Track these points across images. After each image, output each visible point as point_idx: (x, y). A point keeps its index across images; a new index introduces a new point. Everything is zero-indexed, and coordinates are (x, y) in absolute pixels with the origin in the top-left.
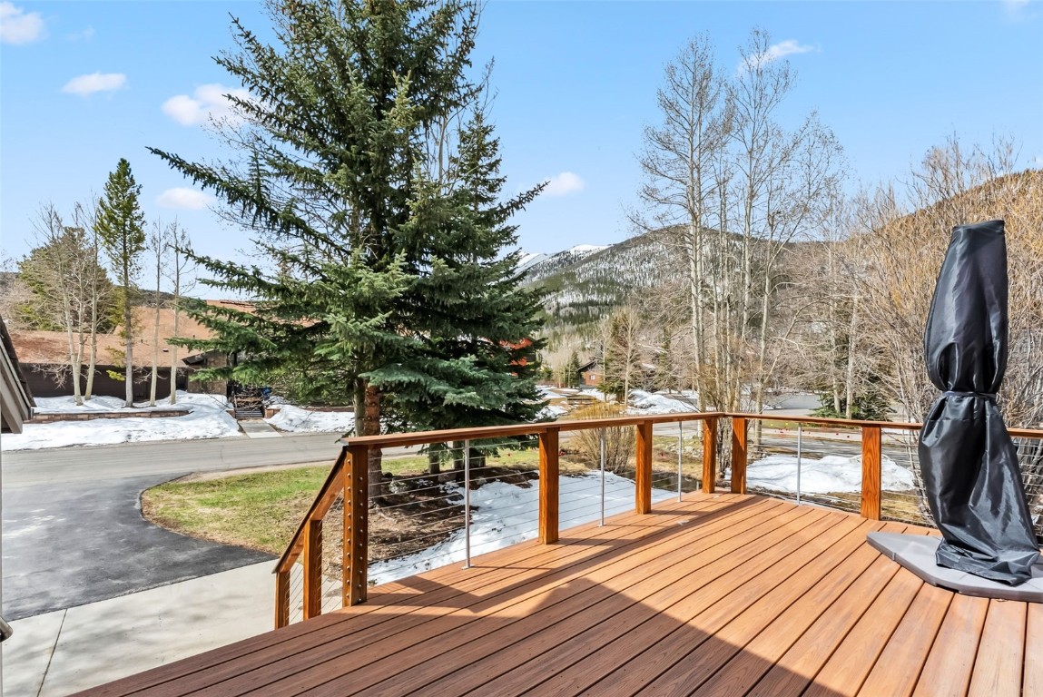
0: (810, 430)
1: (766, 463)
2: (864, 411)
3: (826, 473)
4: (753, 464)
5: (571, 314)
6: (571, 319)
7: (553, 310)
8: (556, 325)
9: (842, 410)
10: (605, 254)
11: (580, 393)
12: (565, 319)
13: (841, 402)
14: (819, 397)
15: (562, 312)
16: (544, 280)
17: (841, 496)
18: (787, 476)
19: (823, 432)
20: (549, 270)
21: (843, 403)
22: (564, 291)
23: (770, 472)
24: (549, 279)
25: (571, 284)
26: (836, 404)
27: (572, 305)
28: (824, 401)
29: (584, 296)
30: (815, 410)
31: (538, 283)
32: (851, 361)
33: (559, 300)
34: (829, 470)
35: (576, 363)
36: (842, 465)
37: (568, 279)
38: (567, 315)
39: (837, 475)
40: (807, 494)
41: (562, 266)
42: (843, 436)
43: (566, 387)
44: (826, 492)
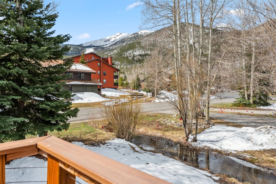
0: (235, 109)
1: (211, 130)
2: (258, 99)
3: (243, 138)
4: (205, 131)
5: (139, 59)
6: (139, 61)
7: (132, 57)
8: (133, 64)
9: (249, 99)
10: (153, 34)
11: (139, 93)
12: (137, 61)
13: (248, 95)
14: (238, 93)
15: (135, 58)
16: (127, 45)
17: (252, 153)
18: (221, 140)
19: (241, 109)
20: (130, 41)
21: (249, 96)
22: (136, 49)
23: (213, 137)
24: (130, 44)
25: (139, 46)
26: (246, 96)
27: (140, 55)
28: (241, 95)
29: (145, 52)
30: (237, 99)
31: (125, 46)
32: (252, 76)
33: (134, 53)
34: (244, 136)
35: (138, 79)
36: (251, 133)
37: (138, 44)
38: (138, 59)
39: (249, 140)
40: (233, 152)
41: (135, 39)
42: (250, 112)
43: (134, 90)
44: (243, 150)
